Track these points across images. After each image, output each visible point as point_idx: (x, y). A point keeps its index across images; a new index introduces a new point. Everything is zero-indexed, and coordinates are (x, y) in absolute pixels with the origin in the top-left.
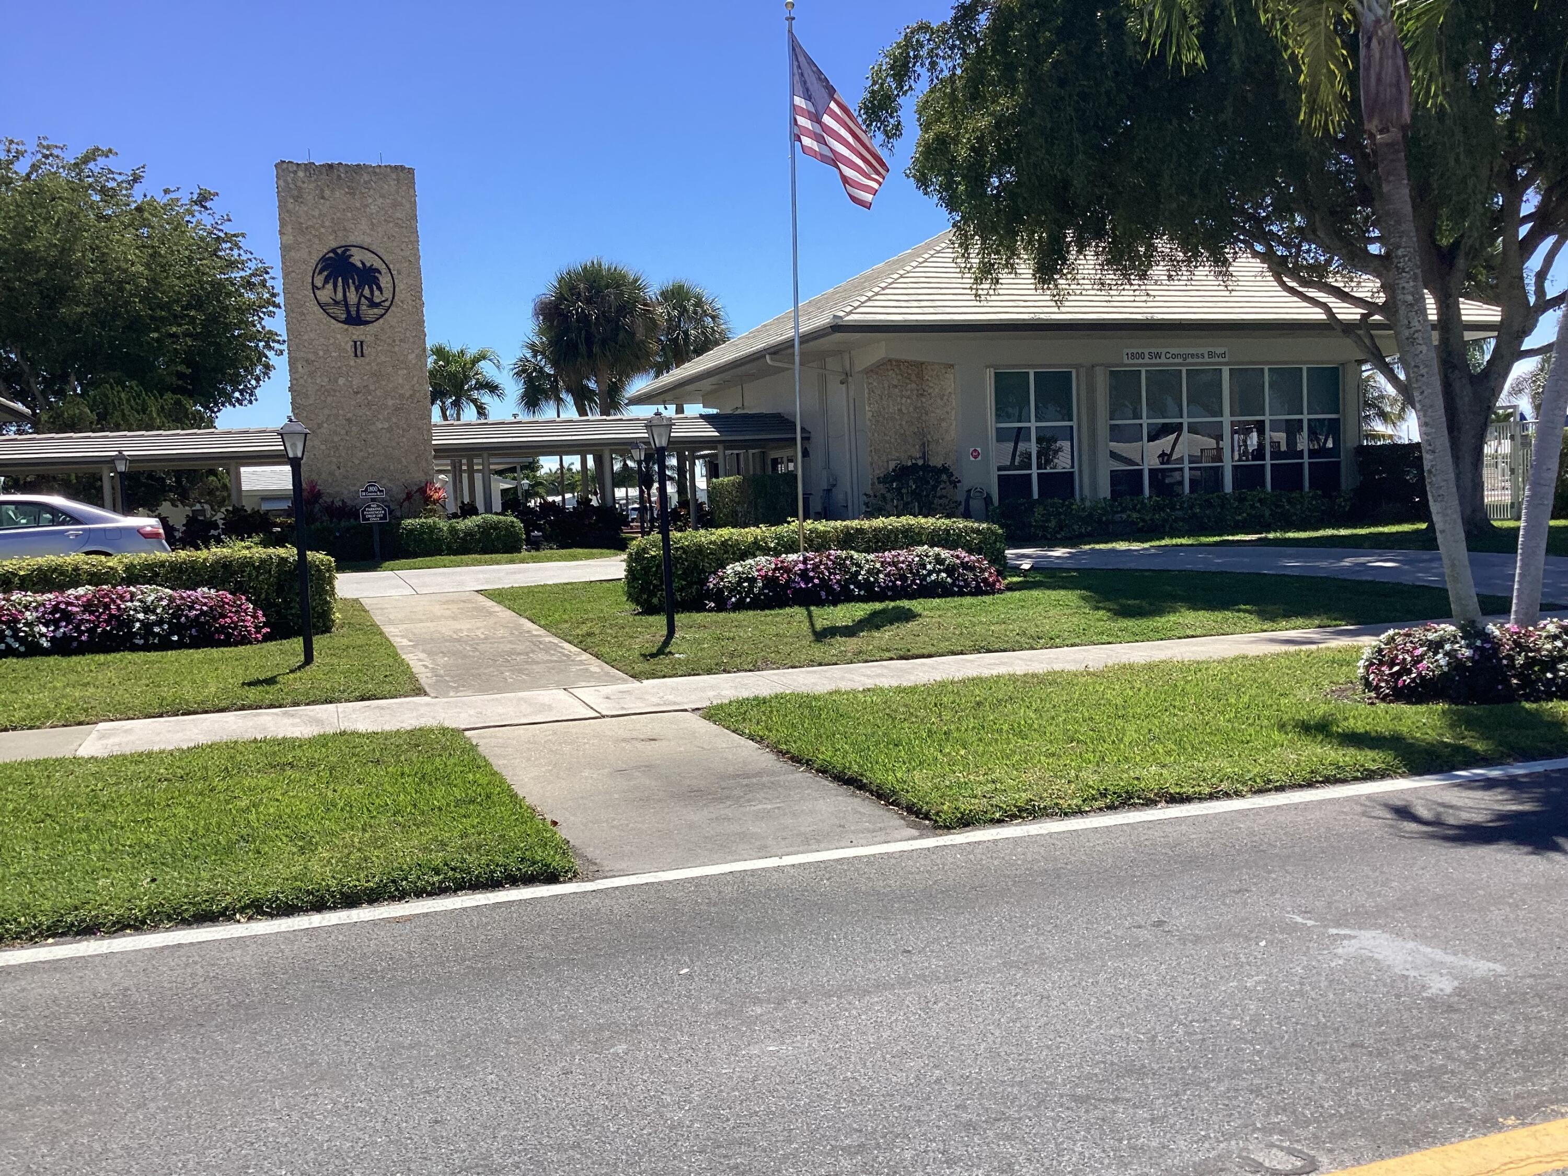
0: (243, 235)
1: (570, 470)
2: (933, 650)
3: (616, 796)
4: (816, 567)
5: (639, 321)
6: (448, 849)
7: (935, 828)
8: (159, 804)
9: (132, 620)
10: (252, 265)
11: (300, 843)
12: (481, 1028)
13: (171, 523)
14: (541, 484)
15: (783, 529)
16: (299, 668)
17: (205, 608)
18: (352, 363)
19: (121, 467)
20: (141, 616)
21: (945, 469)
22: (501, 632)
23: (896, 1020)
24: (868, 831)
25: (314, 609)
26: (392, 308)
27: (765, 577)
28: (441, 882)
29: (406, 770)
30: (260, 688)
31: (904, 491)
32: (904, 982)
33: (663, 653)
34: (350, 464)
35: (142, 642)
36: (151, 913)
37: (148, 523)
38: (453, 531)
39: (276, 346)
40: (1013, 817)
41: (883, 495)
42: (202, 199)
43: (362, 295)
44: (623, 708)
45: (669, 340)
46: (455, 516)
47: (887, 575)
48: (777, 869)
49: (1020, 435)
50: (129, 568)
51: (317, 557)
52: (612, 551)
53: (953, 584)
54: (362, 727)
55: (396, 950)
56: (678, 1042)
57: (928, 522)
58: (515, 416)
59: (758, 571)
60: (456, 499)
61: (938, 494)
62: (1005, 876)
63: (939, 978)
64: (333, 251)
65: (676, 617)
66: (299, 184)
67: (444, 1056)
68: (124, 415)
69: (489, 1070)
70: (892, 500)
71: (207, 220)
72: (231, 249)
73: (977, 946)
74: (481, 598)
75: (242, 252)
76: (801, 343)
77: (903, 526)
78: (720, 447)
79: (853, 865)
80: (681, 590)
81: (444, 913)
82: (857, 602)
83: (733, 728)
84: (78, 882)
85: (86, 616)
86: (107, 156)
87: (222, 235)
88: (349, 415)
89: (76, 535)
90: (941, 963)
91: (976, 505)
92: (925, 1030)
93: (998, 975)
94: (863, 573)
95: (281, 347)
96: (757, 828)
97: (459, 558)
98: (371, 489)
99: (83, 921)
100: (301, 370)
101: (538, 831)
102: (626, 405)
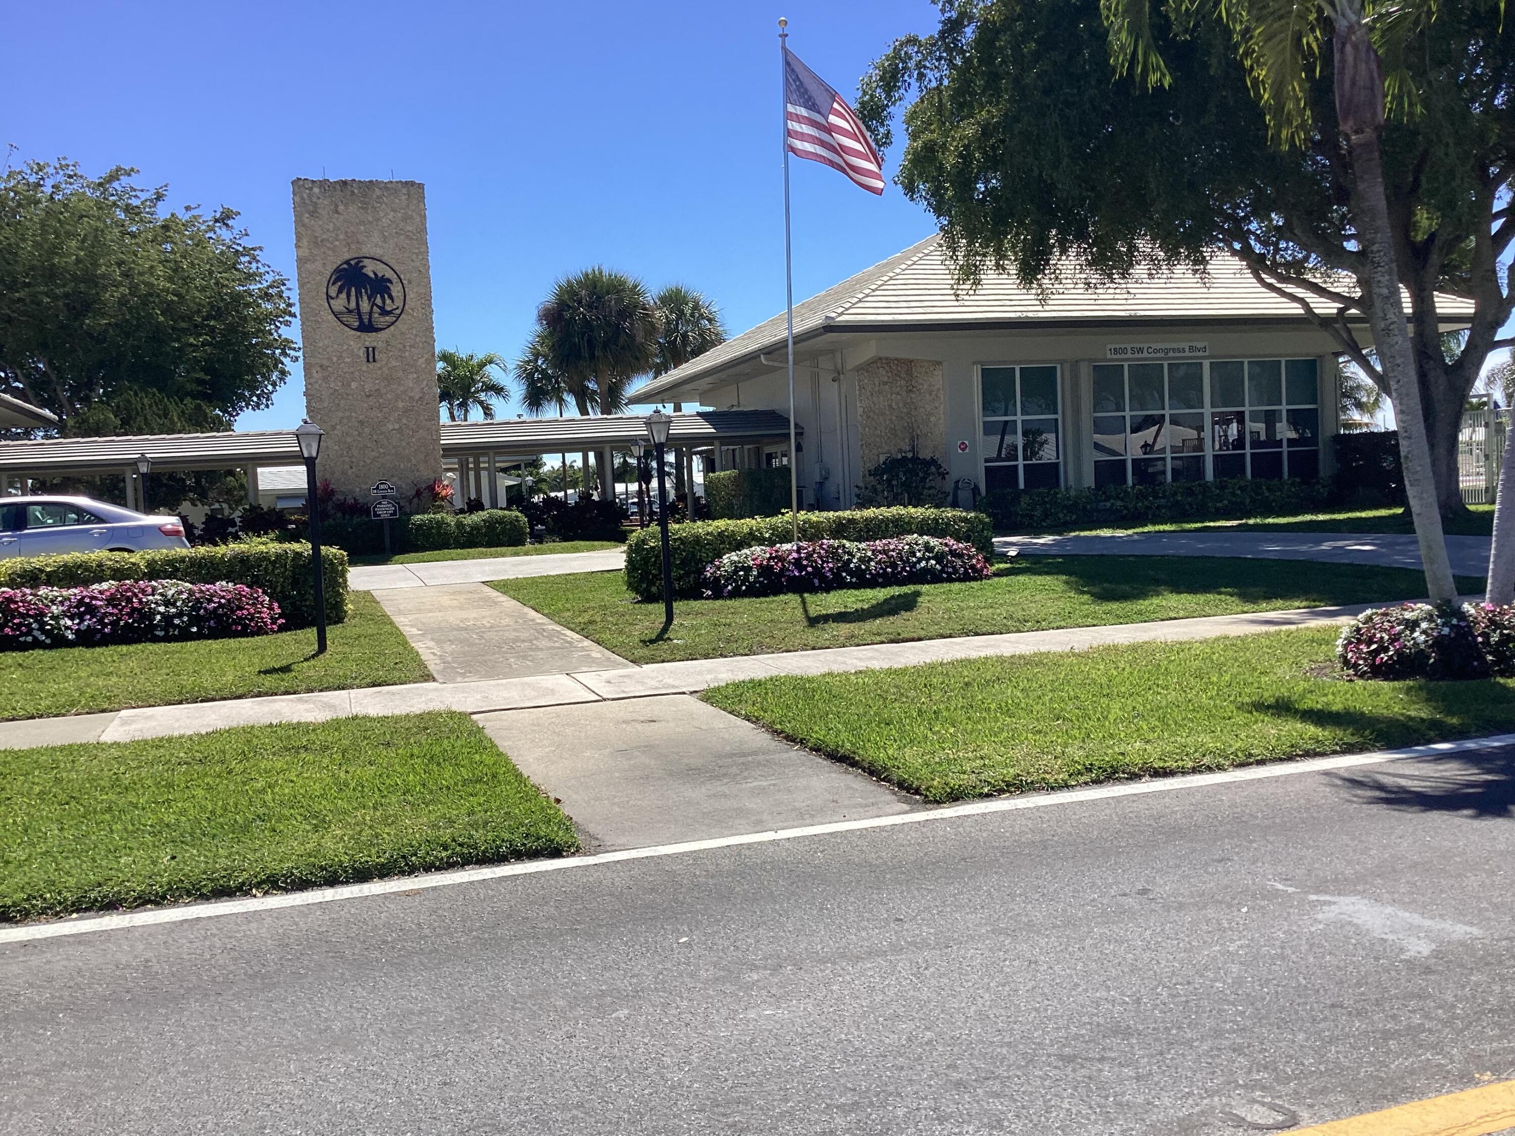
0: (261, 249)
1: (572, 467)
2: (922, 633)
3: (617, 775)
4: (809, 556)
5: (638, 325)
6: (456, 826)
7: (926, 803)
8: (178, 786)
9: (153, 613)
10: (270, 278)
11: (314, 822)
12: (488, 995)
13: (190, 522)
14: (545, 480)
15: (777, 520)
16: (313, 656)
17: (223, 601)
18: (364, 368)
19: (144, 469)
20: (162, 609)
21: (933, 462)
22: (506, 621)
23: (889, 985)
24: (861, 806)
25: (327, 600)
26: (403, 316)
27: (760, 566)
28: (449, 857)
29: (415, 751)
30: (275, 676)
31: (894, 483)
32: (896, 949)
33: (663, 640)
34: (362, 463)
35: (163, 633)
36: (170, 889)
37: (169, 521)
38: (460, 525)
39: (292, 353)
40: (1001, 791)
41: (873, 487)
42: (225, 218)
43: (374, 304)
44: (623, 692)
45: (667, 342)
46: (462, 511)
47: (878, 563)
48: (773, 842)
49: (1006, 428)
50: (151, 564)
51: (331, 551)
52: (613, 543)
53: (942, 571)
54: (373, 712)
55: (406, 921)
56: (678, 1007)
57: (917, 512)
58: (519, 416)
59: (753, 560)
60: (463, 495)
61: (927, 485)
62: (993, 847)
63: (929, 945)
64: (347, 262)
65: (675, 605)
66: (314, 200)
67: (452, 1021)
68: (146, 419)
69: (496, 1035)
70: (883, 492)
71: (225, 234)
72: (250, 263)
73: (967, 914)
74: (487, 589)
75: (260, 265)
76: (794, 343)
77: (894, 516)
78: (717, 443)
79: (846, 838)
80: (679, 579)
81: (453, 886)
82: (849, 589)
83: (729, 709)
84: (101, 860)
85: (110, 610)
86: (129, 175)
87: (241, 249)
88: (361, 417)
89: (101, 534)
90: (932, 931)
91: (964, 495)
92: (917, 993)
93: (987, 942)
94: (855, 561)
95: (297, 354)
96: (751, 804)
97: (465, 551)
98: (382, 487)
99: (106, 896)
100: (315, 374)
101: (542, 808)
102: (626, 404)
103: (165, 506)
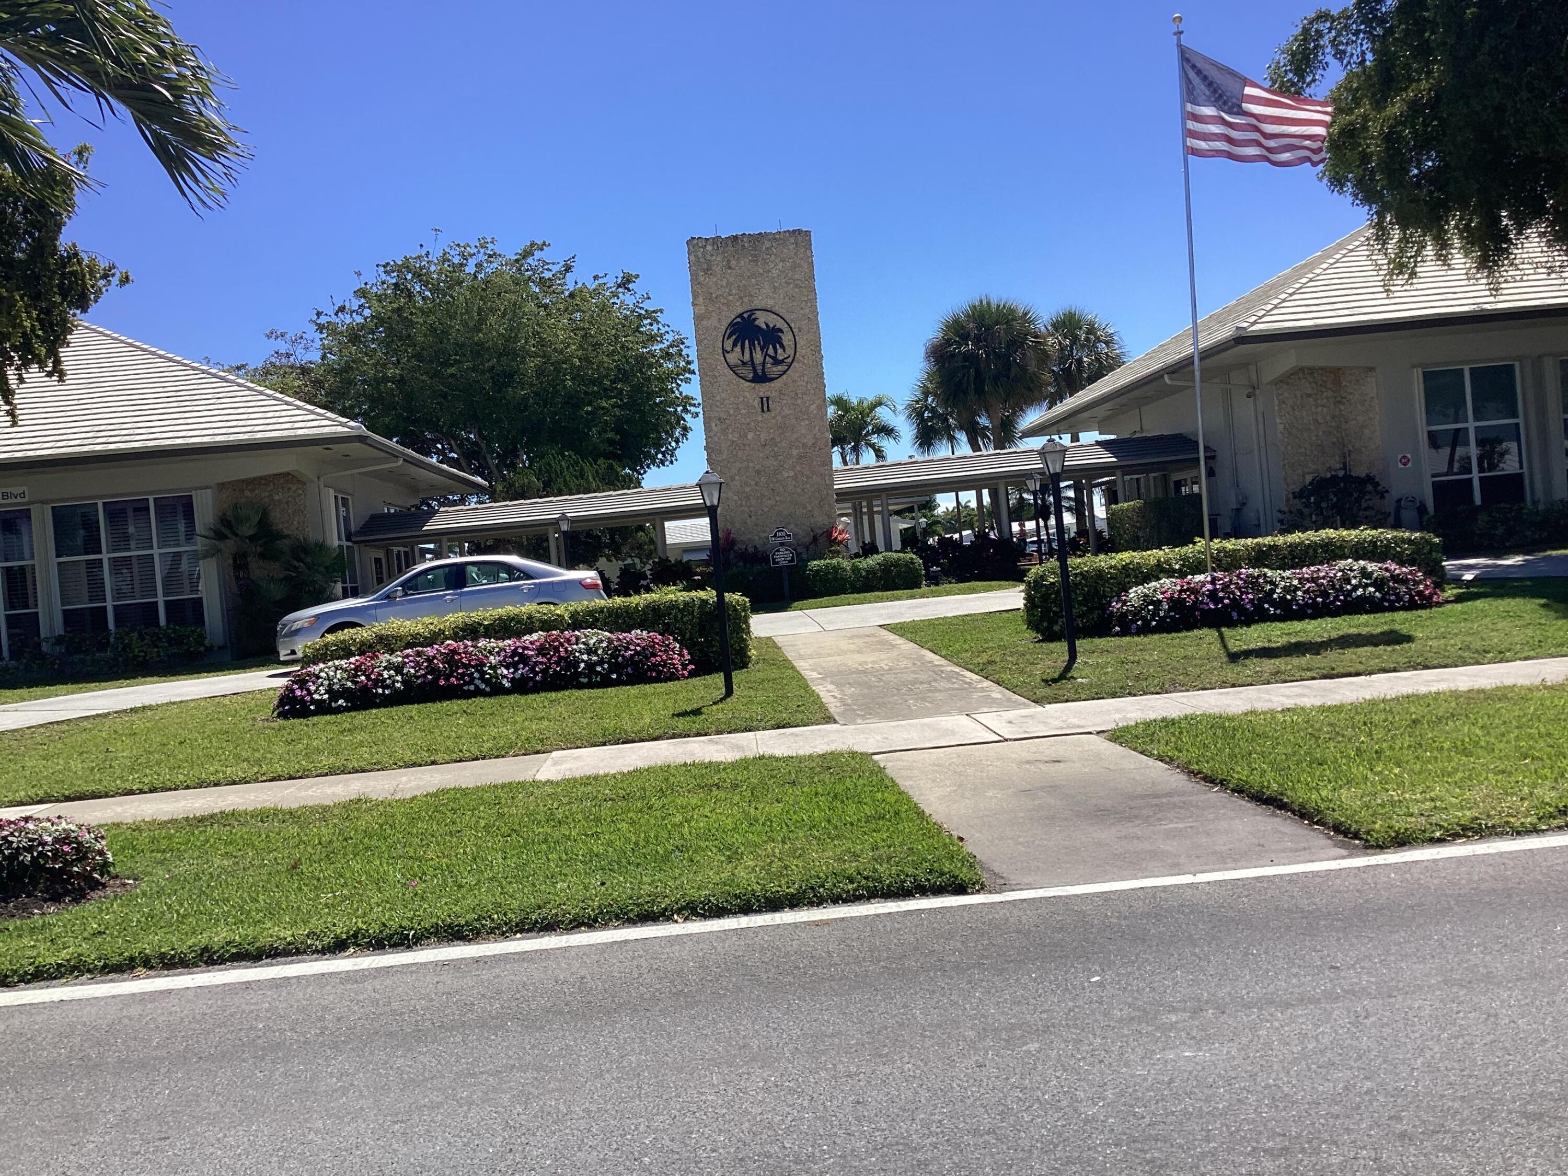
0: (661, 311)
1: (966, 507)
2: (1361, 668)
3: (1021, 815)
4: (1226, 587)
5: (1030, 354)
6: (861, 859)
7: (1366, 848)
8: (605, 820)
9: (578, 661)
10: (670, 337)
11: (728, 853)
12: (897, 1022)
13: (607, 576)
14: (939, 522)
15: (1188, 550)
16: (721, 700)
17: (638, 648)
18: (760, 418)
19: (565, 527)
20: (585, 657)
21: (1369, 479)
22: (904, 664)
23: (1323, 1033)
24: (1291, 850)
25: (732, 646)
26: (794, 364)
27: (1171, 599)
28: (855, 890)
29: (820, 790)
30: (688, 719)
31: (1324, 505)
32: (1332, 997)
33: (1066, 679)
34: (760, 512)
35: (586, 680)
36: (601, 913)
37: (588, 575)
38: (855, 569)
39: (693, 409)
40: (1456, 836)
41: (1299, 511)
42: (626, 282)
43: (767, 354)
44: (1026, 732)
45: (1062, 370)
46: (857, 555)
47: (1304, 592)
48: (1190, 885)
49: (1458, 438)
50: (574, 615)
51: (734, 598)
52: (1011, 583)
53: (1383, 599)
54: (778, 753)
55: (816, 950)
56: (1091, 1044)
57: (1351, 535)
58: (911, 457)
59: (1163, 593)
60: (858, 540)
61: (1364, 505)
62: (1446, 895)
63: (1370, 994)
64: (741, 316)
65: (1078, 643)
66: (708, 257)
67: (863, 1045)
68: (565, 481)
69: (906, 1059)
70: (1311, 515)
71: (629, 299)
72: (651, 324)
73: (1415, 963)
74: (884, 632)
75: (660, 326)
76: (1201, 359)
77: (1322, 540)
78: (1119, 472)
79: (1273, 883)
80: (1082, 616)
81: (859, 918)
82: (1273, 621)
83: (1140, 749)
84: (540, 885)
85: (540, 659)
86: (542, 250)
87: (643, 312)
88: (757, 467)
89: (529, 589)
90: (1373, 979)
91: (1408, 515)
92: (1355, 1043)
93: (1438, 993)
94: (1278, 591)
95: (697, 410)
96: (1168, 846)
97: (862, 596)
98: (779, 534)
99: (545, 918)
100: (715, 428)
101: (945, 844)
102: (1020, 438)
103: (583, 563)
